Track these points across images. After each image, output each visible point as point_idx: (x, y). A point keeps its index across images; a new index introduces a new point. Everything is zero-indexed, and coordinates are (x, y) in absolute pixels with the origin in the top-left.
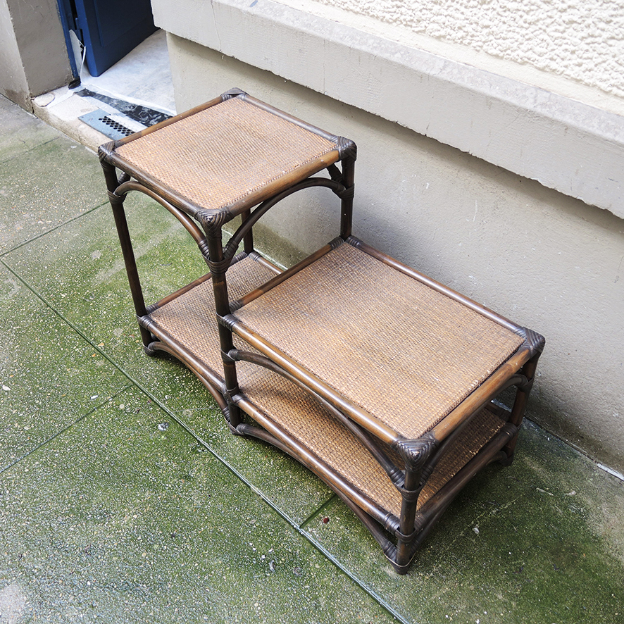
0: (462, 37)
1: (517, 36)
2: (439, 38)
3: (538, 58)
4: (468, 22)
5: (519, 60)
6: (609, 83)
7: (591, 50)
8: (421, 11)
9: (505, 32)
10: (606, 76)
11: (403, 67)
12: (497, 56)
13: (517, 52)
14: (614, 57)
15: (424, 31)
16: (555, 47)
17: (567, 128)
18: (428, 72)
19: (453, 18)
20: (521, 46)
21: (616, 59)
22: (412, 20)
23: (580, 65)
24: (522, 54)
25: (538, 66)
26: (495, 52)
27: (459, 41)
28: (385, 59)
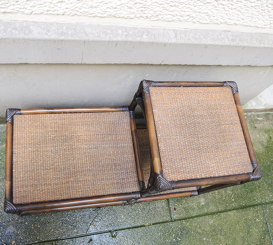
3: (231, 21)
6: (262, 24)
7: (260, 15)
8: (161, 11)
13: (219, 21)
16: (242, 16)
18: (170, 42)
20: (223, 18)
22: (152, 16)
23: (251, 21)
24: (222, 21)
26: (206, 22)
28: (138, 42)
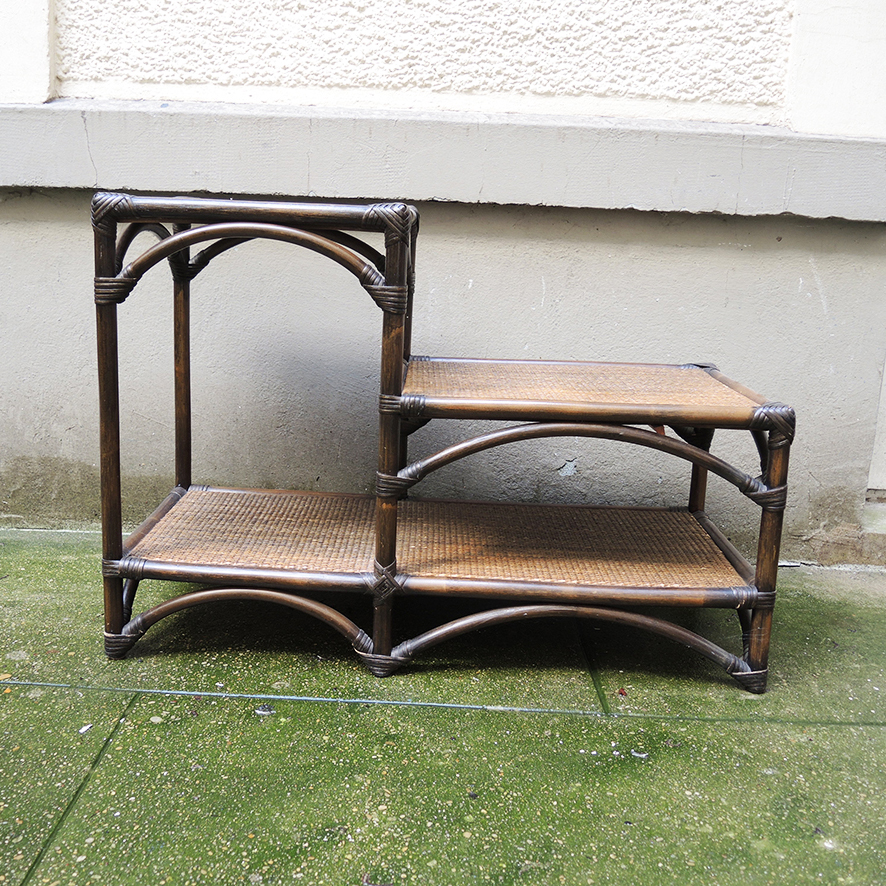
0: (503, 82)
1: (569, 67)
2: (469, 91)
3: (597, 83)
4: (509, 63)
5: (576, 92)
6: (676, 89)
7: (652, 61)
8: (443, 64)
9: (555, 65)
10: (672, 83)
11: (441, 123)
12: (548, 94)
13: (571, 84)
14: (676, 63)
15: (450, 86)
16: (614, 68)
18: (475, 121)
19: (490, 62)
20: (575, 76)
21: (679, 64)
22: (431, 78)
23: (643, 80)
24: (577, 85)
25: (598, 92)
26: (545, 89)
27: (498, 88)
28: (411, 121)
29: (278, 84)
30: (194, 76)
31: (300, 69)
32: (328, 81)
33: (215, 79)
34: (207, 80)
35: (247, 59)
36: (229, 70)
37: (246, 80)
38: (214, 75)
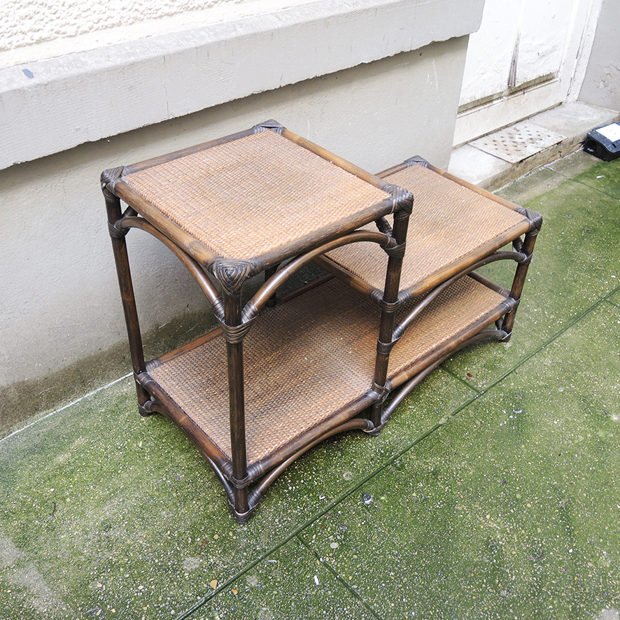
17: (376, 9)
28: (236, 38)
29: (120, 24)
30: (44, 34)
31: (136, 6)
32: (159, 13)
33: (64, 33)
34: (56, 35)
35: (89, 7)
36: (74, 21)
37: (91, 28)
38: (63, 30)
